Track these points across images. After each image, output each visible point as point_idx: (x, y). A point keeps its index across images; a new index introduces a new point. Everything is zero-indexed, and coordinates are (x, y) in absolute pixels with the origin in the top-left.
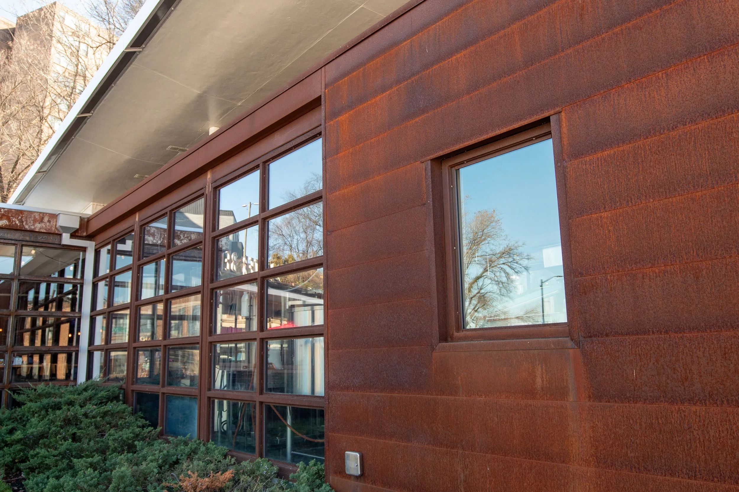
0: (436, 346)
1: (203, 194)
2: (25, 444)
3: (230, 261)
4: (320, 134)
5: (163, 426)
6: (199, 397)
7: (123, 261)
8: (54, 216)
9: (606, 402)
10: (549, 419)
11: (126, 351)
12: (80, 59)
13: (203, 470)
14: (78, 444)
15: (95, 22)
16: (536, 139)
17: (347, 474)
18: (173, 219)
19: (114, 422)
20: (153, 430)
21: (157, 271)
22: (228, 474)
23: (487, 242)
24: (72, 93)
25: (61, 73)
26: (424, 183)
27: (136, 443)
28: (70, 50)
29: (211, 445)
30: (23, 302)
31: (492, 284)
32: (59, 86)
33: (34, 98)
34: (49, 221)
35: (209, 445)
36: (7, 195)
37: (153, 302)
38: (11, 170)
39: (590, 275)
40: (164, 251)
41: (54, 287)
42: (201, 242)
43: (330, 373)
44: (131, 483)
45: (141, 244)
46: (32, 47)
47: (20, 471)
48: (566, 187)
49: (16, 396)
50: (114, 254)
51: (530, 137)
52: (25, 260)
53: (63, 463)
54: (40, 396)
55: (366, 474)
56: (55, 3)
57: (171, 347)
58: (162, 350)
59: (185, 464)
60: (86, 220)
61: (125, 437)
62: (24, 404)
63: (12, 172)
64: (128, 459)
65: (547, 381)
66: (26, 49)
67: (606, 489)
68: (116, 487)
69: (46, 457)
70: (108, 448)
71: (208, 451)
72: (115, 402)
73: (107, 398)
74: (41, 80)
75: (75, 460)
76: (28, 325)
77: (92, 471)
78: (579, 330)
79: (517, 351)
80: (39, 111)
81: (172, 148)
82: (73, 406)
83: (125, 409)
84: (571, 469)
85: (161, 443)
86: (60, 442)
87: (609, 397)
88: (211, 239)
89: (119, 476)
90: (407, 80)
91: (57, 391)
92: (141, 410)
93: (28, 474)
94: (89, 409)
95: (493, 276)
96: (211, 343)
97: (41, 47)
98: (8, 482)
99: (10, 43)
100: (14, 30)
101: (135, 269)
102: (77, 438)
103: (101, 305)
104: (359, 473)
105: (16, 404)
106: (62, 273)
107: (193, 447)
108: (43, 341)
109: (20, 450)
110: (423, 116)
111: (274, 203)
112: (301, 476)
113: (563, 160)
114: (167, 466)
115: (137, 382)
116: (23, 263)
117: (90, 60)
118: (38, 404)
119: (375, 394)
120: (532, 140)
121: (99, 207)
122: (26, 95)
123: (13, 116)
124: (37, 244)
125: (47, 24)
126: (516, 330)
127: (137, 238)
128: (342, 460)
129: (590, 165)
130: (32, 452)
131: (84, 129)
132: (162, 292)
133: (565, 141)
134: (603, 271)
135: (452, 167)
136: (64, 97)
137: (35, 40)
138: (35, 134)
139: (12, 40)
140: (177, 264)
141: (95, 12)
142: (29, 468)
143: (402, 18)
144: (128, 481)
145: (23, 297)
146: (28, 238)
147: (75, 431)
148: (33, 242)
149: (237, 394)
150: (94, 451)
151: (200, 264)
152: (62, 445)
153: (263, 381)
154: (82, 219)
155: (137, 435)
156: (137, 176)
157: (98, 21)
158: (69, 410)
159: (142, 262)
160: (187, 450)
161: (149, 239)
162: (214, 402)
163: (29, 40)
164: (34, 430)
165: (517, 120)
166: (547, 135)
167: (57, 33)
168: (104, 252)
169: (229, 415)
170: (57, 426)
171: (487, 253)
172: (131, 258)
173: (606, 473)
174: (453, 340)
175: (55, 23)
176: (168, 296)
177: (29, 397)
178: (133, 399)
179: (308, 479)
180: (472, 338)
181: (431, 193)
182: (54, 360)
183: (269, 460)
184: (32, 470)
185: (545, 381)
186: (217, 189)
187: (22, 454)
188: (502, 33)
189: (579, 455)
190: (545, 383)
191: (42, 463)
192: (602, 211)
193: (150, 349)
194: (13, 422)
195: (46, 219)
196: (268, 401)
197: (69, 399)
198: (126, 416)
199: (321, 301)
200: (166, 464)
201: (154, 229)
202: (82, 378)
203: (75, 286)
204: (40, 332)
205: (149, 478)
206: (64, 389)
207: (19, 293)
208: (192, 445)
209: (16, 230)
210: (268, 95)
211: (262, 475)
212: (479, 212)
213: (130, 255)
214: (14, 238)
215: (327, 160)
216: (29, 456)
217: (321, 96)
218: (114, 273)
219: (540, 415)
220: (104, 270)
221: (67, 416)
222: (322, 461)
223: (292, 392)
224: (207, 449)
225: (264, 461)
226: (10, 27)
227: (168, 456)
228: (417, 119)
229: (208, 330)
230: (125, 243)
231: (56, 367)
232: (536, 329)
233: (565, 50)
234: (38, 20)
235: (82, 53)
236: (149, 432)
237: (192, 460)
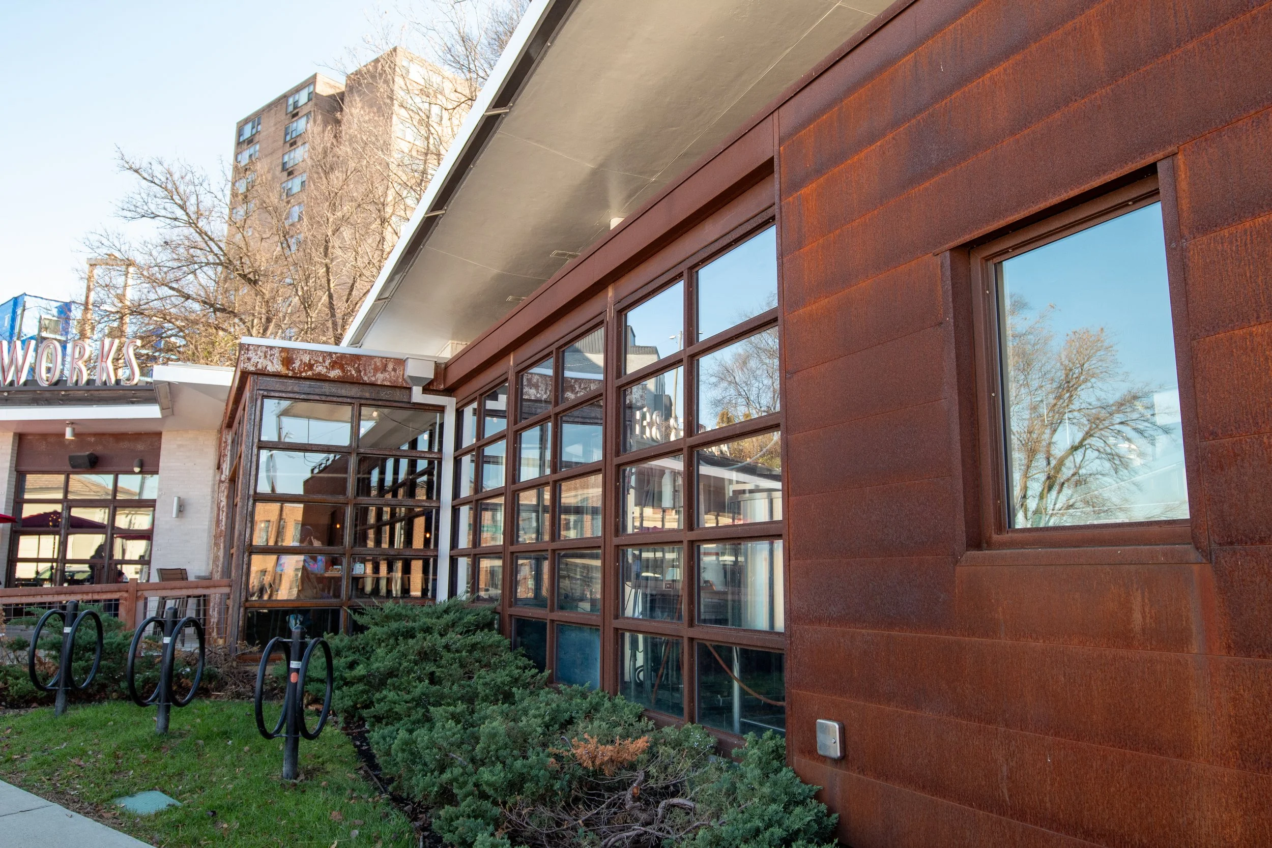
0: (961, 556)
1: (602, 322)
2: (369, 683)
3: (651, 425)
4: (773, 218)
5: (552, 669)
6: (601, 628)
7: (495, 426)
8: (401, 362)
9: (1260, 656)
10: (1155, 682)
11: (499, 558)
12: (431, 128)
13: (605, 735)
14: (438, 687)
15: (448, 71)
16: (1134, 203)
17: (820, 756)
18: (561, 361)
19: (485, 660)
20: (537, 674)
21: (543, 440)
22: (642, 743)
23: (1089, 384)
24: (422, 181)
25: (406, 151)
26: (939, 288)
27: (514, 690)
28: (417, 117)
29: (619, 700)
30: (363, 486)
31: (1101, 458)
32: (404, 171)
33: (371, 192)
34: (394, 370)
35: (617, 701)
36: (341, 334)
37: (536, 485)
38: (345, 298)
39: (1231, 436)
40: (550, 409)
41: (404, 464)
42: (601, 395)
43: (792, 596)
44: (506, 744)
45: (517, 398)
46: (367, 118)
47: (362, 720)
48: (1186, 284)
49: (356, 617)
50: (482, 414)
51: (1123, 200)
52: (365, 427)
53: (417, 712)
54: (388, 618)
55: (850, 758)
56: (395, 50)
57: (563, 553)
58: (549, 557)
59: (581, 725)
60: (443, 366)
61: (499, 680)
62: (368, 628)
63: (347, 302)
64: (502, 712)
65: (1151, 618)
66: (359, 121)
67: (1259, 806)
68: (485, 748)
69: (395, 703)
70: (476, 695)
71: (615, 708)
72: (486, 630)
73: (476, 625)
74: (380, 164)
75: (432, 709)
76: (372, 519)
77: (453, 724)
78: (1210, 531)
79: (1099, 567)
80: (379, 211)
81: (558, 254)
82: (431, 634)
83: (499, 642)
84: (1194, 769)
85: (548, 693)
86: (414, 684)
87: (1265, 648)
88: (614, 389)
89: (489, 733)
90: (909, 120)
91: (410, 612)
92: (522, 644)
93: (373, 725)
94: (451, 638)
95: (1103, 445)
96: (617, 546)
97: (379, 117)
98: (348, 734)
99: (338, 115)
100: (342, 95)
101: (511, 436)
102: (437, 679)
103: (466, 491)
104: (839, 754)
105: (358, 629)
106: (414, 444)
107: (594, 701)
108: (392, 542)
109: (363, 692)
110: (937, 178)
111: (707, 331)
112: (750, 753)
113: (1182, 238)
114: (557, 726)
115: (516, 603)
116: (363, 431)
117: (445, 130)
118: (386, 629)
119: (863, 631)
120: (1128, 205)
121: (460, 347)
122: (362, 189)
123: (345, 219)
124: (380, 403)
125: (386, 82)
126: (1097, 531)
127: (513, 391)
128: (812, 730)
129: (1231, 243)
130: (378, 695)
131: (436, 235)
132: (548, 471)
133: (1185, 204)
134: (1254, 429)
135: (987, 259)
136: (411, 188)
137: (371, 106)
138: (375, 245)
139: (341, 110)
140: (568, 430)
141: (449, 56)
142: (375, 717)
143: (900, 17)
144: (501, 740)
145: (364, 479)
146: (367, 395)
147: (433, 669)
148: (374, 400)
149: (655, 624)
150: (459, 699)
151: (599, 429)
152: (416, 687)
153: (694, 607)
154: (437, 365)
155: (516, 680)
156: (510, 298)
157: (454, 70)
158: (425, 639)
159: (519, 426)
160: (585, 705)
161: (530, 393)
162: (623, 636)
163: (362, 108)
164: (380, 664)
165: (1098, 174)
166: (1152, 196)
167: (399, 94)
168: (468, 412)
169: (646, 659)
170: (410, 661)
171: (1090, 404)
172: (504, 421)
173: (1257, 779)
174: (990, 546)
175: (396, 79)
176: (557, 476)
177: (373, 619)
178: (512, 628)
179: (760, 759)
180: (1023, 544)
181: (951, 305)
182: (407, 570)
183: (703, 728)
184: (378, 719)
185: (1148, 618)
186: (622, 313)
187: (365, 696)
188: (1069, 25)
189: (1208, 746)
190: (1148, 621)
191: (390, 710)
192: (1252, 324)
193: (533, 554)
194: (354, 653)
195: (390, 367)
196: (701, 637)
197: (425, 623)
198: (502, 651)
199: (778, 485)
200: (555, 723)
201: (537, 377)
202: (443, 594)
203: (431, 463)
204: (387, 528)
205: (530, 740)
206: (419, 610)
207: (359, 473)
208: (592, 698)
209: (352, 383)
210: (695, 161)
211: (692, 748)
212: (1074, 333)
213: (504, 417)
214: (349, 395)
215: (785, 260)
216: (374, 700)
217: (772, 158)
218: (482, 442)
219: (1140, 674)
220: (469, 439)
221: (423, 648)
222: (783, 735)
223: (740, 625)
224: (614, 706)
225: (696, 728)
226: (338, 91)
227: (558, 710)
228: (927, 184)
229: (613, 527)
230: (496, 399)
231: (409, 578)
232: (1135, 529)
233: (1182, 44)
234: (373, 77)
235: (434, 119)
236: (533, 676)
237: (591, 721)
